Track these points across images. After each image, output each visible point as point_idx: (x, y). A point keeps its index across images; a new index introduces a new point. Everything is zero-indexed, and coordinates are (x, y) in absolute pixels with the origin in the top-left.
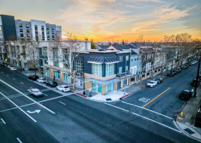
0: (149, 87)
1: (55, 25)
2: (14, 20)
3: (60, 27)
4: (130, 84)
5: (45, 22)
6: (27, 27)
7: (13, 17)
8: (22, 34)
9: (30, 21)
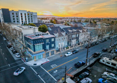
0: (65, 56)
1: (33, 12)
2: (9, 11)
3: (36, 13)
4: (56, 54)
5: (26, 11)
6: (16, 14)
7: (8, 9)
8: (14, 18)
9: (18, 11)
